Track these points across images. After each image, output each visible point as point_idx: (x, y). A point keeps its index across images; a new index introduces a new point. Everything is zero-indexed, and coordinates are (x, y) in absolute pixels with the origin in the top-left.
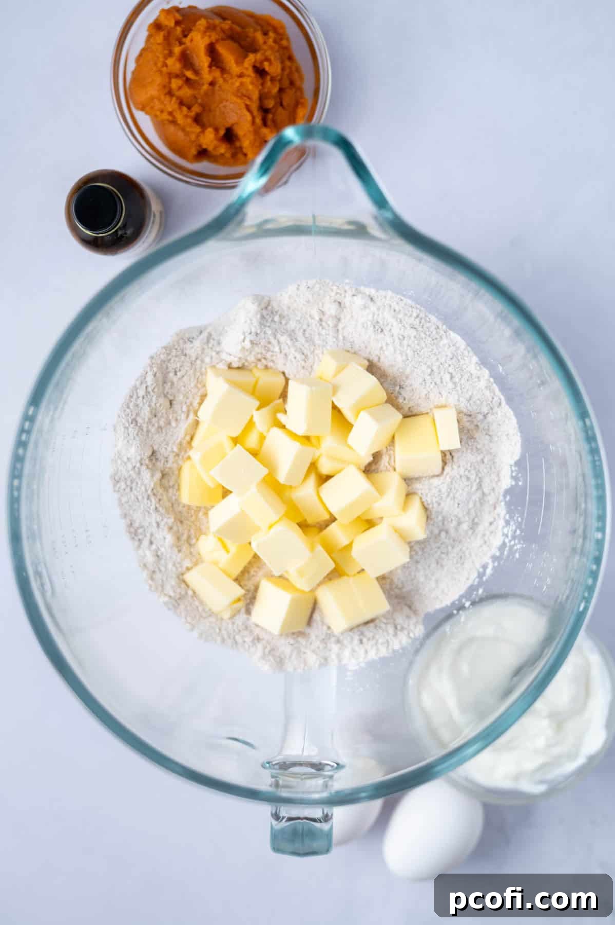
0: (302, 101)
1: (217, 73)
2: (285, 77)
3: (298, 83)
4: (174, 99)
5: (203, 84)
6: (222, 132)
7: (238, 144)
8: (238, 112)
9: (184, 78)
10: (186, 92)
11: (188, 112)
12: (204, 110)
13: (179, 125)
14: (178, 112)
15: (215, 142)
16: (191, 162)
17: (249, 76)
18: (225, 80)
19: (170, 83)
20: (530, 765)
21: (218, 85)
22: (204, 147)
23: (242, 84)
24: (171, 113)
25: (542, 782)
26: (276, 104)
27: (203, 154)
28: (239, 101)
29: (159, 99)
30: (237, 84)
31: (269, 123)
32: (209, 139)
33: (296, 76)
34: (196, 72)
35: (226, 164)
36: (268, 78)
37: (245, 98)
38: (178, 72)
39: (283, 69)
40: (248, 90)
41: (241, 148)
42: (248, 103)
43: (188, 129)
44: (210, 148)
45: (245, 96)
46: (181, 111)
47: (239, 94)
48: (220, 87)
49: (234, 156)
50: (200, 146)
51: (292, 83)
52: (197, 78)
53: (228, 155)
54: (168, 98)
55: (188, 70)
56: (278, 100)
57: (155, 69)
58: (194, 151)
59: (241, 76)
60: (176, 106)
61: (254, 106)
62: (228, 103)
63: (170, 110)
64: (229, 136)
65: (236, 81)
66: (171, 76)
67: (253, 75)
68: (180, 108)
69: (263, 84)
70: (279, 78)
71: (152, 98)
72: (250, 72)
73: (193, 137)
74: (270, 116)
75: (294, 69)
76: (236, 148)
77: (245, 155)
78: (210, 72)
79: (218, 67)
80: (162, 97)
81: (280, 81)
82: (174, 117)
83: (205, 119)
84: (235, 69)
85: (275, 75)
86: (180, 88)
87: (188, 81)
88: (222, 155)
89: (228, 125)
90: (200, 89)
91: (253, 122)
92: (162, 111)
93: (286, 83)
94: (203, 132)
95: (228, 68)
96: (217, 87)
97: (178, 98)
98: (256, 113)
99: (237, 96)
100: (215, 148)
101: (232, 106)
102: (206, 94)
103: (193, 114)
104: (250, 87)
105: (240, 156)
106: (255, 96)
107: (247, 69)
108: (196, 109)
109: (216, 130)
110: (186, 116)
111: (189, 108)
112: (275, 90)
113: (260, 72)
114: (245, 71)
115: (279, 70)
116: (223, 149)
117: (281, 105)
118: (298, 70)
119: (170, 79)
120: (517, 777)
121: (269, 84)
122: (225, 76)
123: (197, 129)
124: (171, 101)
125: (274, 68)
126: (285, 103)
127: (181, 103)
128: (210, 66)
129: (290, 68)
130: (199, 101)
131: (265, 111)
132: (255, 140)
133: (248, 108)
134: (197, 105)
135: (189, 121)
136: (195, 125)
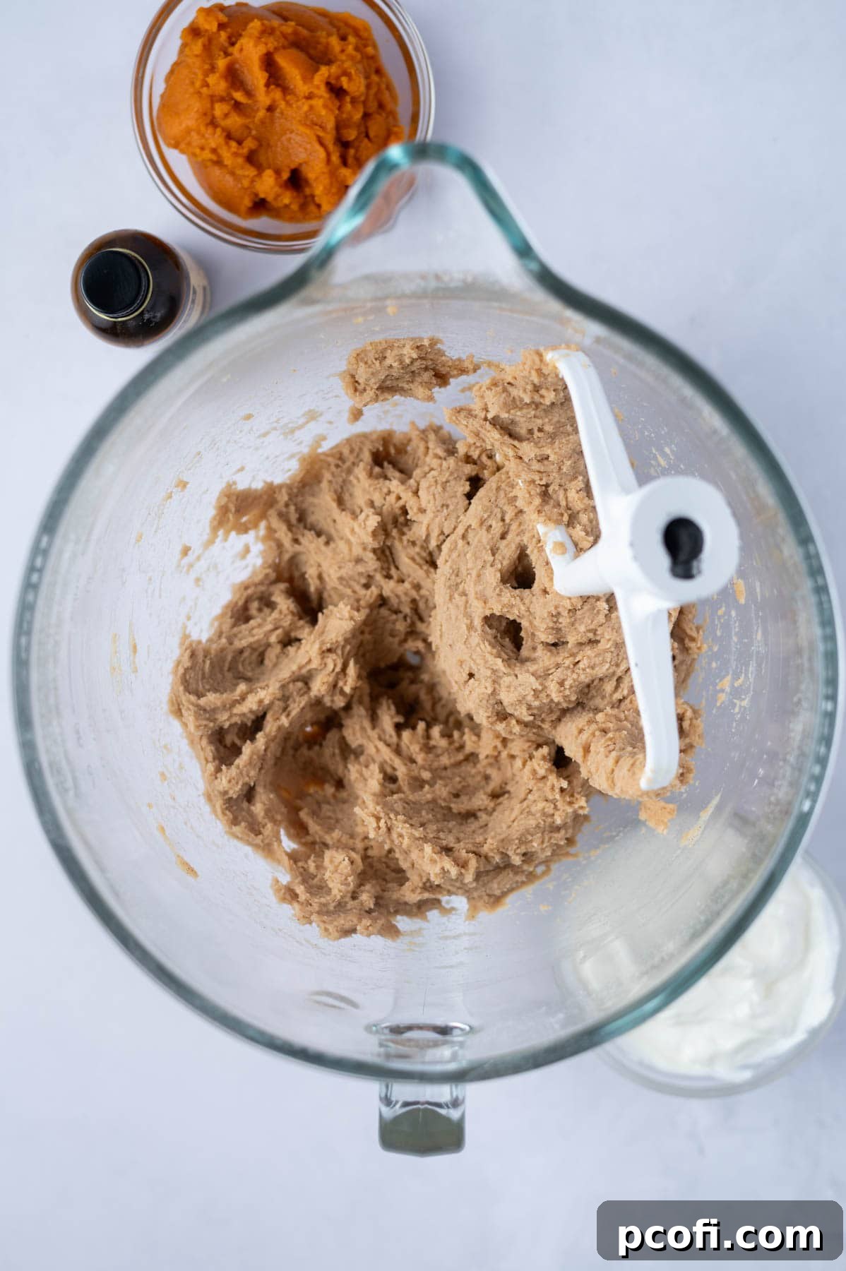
0: (395, 129)
1: (277, 94)
2: (371, 98)
3: (389, 106)
4: (219, 131)
5: (258, 110)
6: (286, 175)
7: (308, 191)
8: (308, 146)
9: (233, 102)
10: (235, 121)
11: (238, 149)
12: (261, 145)
13: (226, 166)
14: (225, 148)
15: (277, 189)
16: (245, 218)
17: (321, 97)
18: (288, 104)
19: (212, 108)
20: (728, 1043)
21: (278, 110)
22: (262, 196)
23: (311, 108)
24: (214, 151)
25: (745, 1067)
26: (359, 134)
27: (260, 206)
28: (308, 131)
29: (199, 132)
30: (306, 108)
31: (350, 161)
32: (267, 185)
33: (386, 96)
34: (249, 94)
35: (292, 219)
36: (348, 99)
37: (317, 127)
38: (224, 94)
39: (368, 87)
40: (320, 116)
41: (313, 196)
42: (321, 134)
43: (239, 172)
44: (270, 198)
45: (316, 125)
46: (229, 147)
47: (308, 123)
48: (282, 113)
49: (303, 207)
50: (256, 195)
51: (381, 106)
52: (250, 102)
53: (295, 207)
54: (210, 130)
55: (237, 90)
56: (363, 129)
57: (191, 90)
58: (247, 202)
59: (310, 97)
60: (221, 140)
61: (329, 139)
62: (293, 136)
63: (213, 145)
64: (296, 180)
65: (303, 104)
66: (213, 99)
67: (326, 95)
68: (227, 143)
69: (340, 108)
70: (363, 98)
71: (188, 131)
72: (323, 91)
73: (246, 183)
74: (352, 152)
75: (383, 86)
76: (306, 197)
77: (319, 206)
78: (268, 92)
79: (278, 85)
80: (203, 129)
81: (364, 103)
82: (219, 156)
83: (262, 158)
84: (301, 87)
85: (357, 94)
86: (226, 116)
87: (237, 106)
88: (287, 206)
89: (293, 166)
90: (254, 117)
91: (329, 161)
92: (202, 149)
93: (373, 106)
94: (260, 174)
95: (292, 87)
96: (277, 114)
97: (224, 130)
98: (331, 147)
99: (305, 125)
100: (277, 196)
101: (298, 139)
102: (263, 122)
103: (245, 151)
104: (323, 112)
105: (312, 208)
106: (331, 125)
107: (318, 87)
108: (249, 144)
109: (278, 172)
110: (236, 154)
111: (240, 143)
112: (358, 116)
113: (336, 91)
114: (316, 91)
115: (363, 89)
116: (287, 198)
117: (367, 136)
118: (389, 87)
119: (212, 103)
120: (712, 1060)
121: (348, 107)
122: (288, 97)
123: (251, 172)
124: (214, 133)
125: (355, 85)
126: (372, 134)
127: (229, 136)
128: (267, 85)
129: (379, 85)
130: (254, 132)
131: (344, 145)
132: (331, 184)
133: (321, 142)
134: (249, 139)
135: (240, 160)
136: (248, 166)
